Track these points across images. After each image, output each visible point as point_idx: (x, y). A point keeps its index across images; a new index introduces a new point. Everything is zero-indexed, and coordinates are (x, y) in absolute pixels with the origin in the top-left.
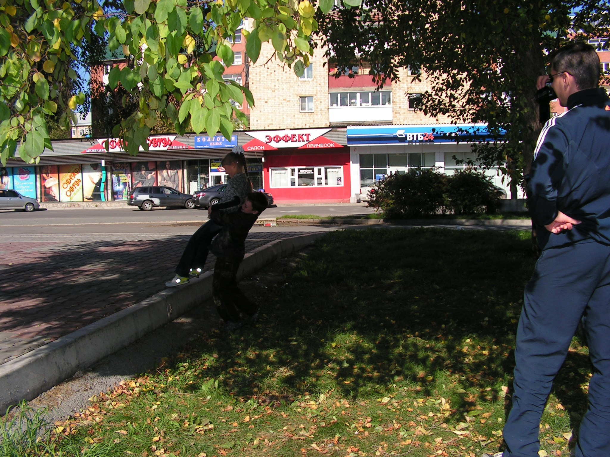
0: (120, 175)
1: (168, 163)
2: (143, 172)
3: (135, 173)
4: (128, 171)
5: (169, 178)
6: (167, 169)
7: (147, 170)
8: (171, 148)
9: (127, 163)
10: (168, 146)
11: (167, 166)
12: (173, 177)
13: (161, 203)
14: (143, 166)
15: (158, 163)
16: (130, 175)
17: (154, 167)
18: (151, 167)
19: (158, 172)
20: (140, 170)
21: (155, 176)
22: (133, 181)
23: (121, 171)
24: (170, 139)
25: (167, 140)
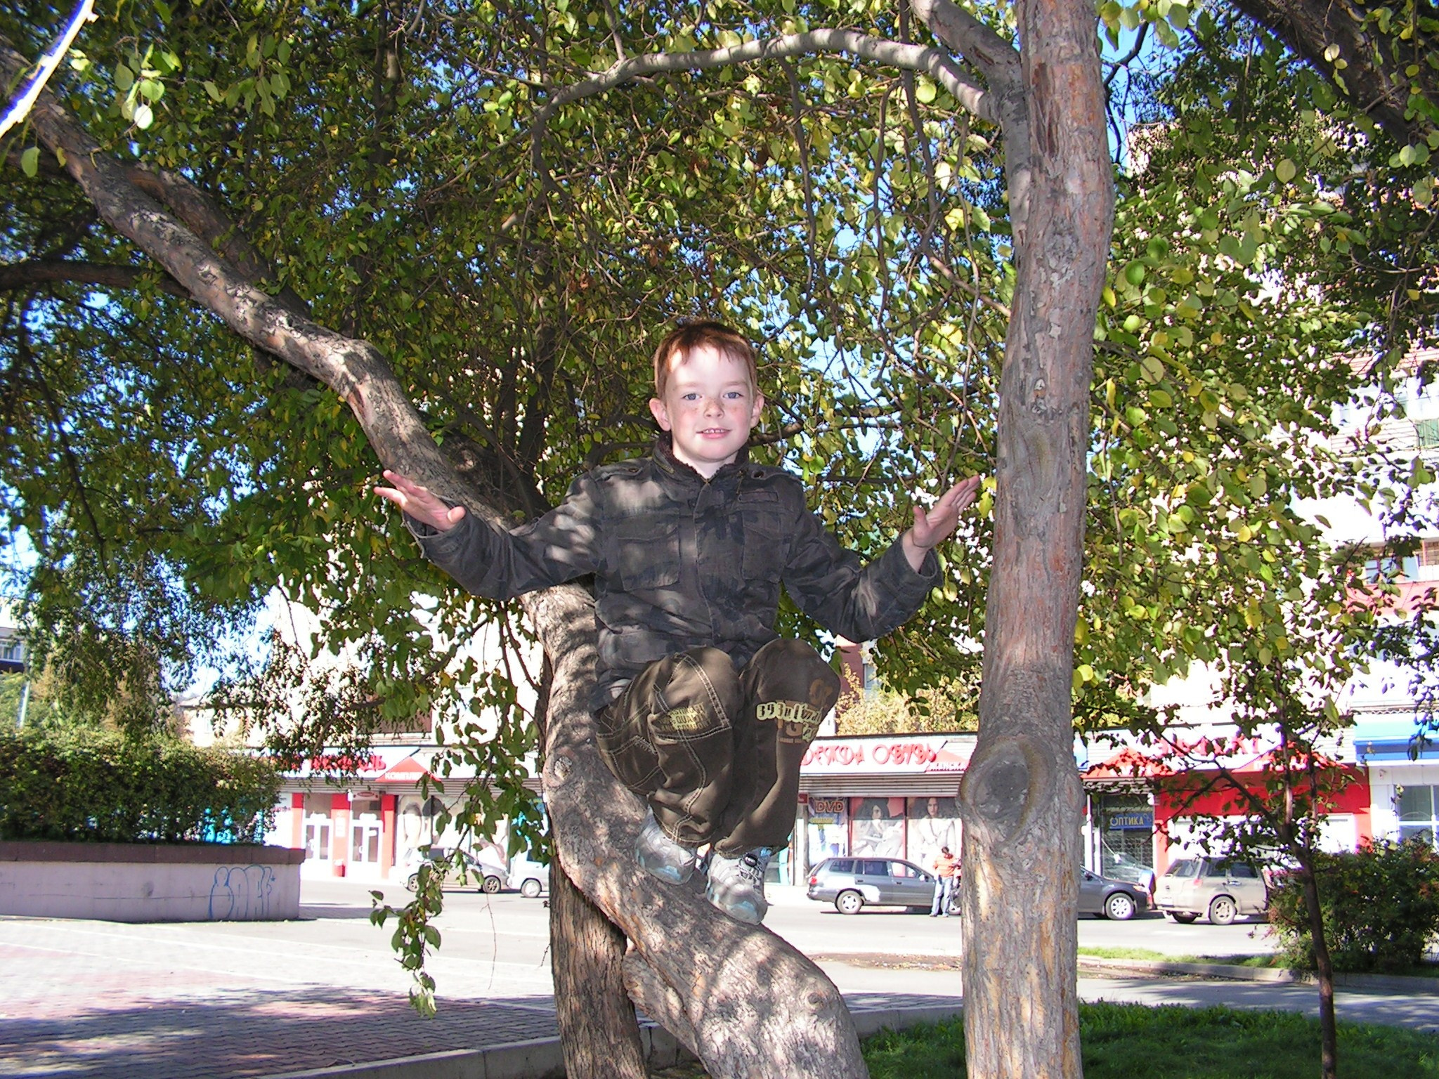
0: (825, 826)
1: (932, 801)
2: (876, 822)
3: (857, 824)
4: (844, 818)
5: (933, 838)
6: (930, 817)
7: (886, 815)
8: (933, 766)
9: (841, 799)
10: (927, 762)
11: (930, 809)
12: (944, 834)
13: (882, 898)
14: (876, 808)
15: (910, 802)
16: (845, 826)
17: (902, 811)
18: (895, 809)
19: (910, 822)
20: (869, 816)
21: (902, 831)
22: (854, 842)
23: (826, 818)
24: (932, 747)
25: (925, 749)
